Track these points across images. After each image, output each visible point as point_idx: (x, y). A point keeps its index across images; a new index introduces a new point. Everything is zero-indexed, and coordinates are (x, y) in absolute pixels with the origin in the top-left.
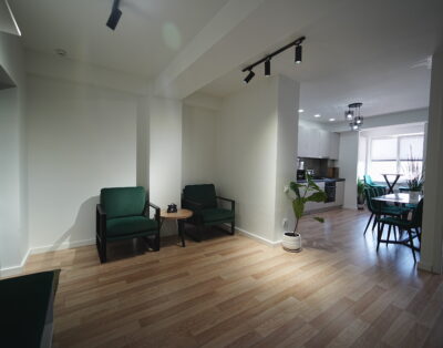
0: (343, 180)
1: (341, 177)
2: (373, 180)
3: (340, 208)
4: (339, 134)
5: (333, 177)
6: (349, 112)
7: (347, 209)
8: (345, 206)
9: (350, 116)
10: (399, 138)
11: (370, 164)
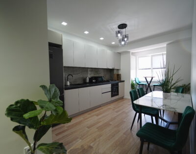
0: (124, 81)
1: (122, 79)
2: (140, 80)
3: (122, 98)
4: (120, 54)
5: (118, 80)
6: (119, 32)
7: (126, 99)
8: (125, 97)
9: (119, 35)
10: (152, 56)
11: (138, 71)
